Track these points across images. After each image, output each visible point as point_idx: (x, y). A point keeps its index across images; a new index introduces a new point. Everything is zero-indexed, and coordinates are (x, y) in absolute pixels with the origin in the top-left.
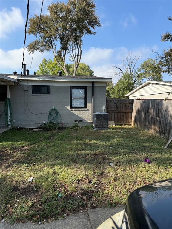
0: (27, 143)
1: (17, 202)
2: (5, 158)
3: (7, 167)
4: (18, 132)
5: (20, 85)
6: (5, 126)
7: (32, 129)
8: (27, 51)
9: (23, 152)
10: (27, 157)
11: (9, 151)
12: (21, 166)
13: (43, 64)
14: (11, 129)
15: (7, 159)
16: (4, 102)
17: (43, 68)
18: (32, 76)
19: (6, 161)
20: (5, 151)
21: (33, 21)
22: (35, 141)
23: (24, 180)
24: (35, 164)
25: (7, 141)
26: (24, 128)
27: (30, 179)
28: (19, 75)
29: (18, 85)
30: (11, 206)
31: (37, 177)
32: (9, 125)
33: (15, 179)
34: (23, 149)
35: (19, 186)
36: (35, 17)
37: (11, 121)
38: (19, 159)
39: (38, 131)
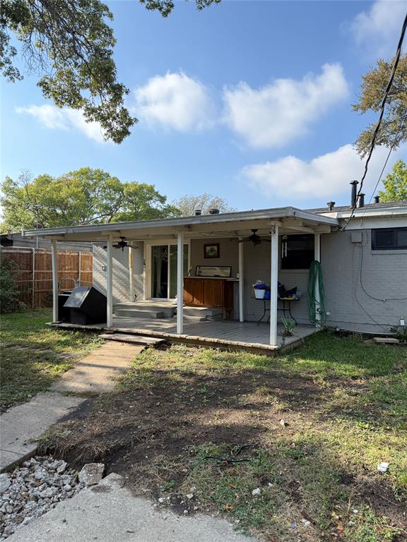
0: (363, 370)
1: (353, 513)
2: (315, 396)
3: (323, 419)
4: (339, 341)
5: (344, 231)
6: (308, 322)
7: (371, 336)
8: (358, 151)
9: (354, 391)
10: (366, 405)
11: (321, 382)
12: (354, 424)
13: (396, 174)
14: (321, 331)
15: (320, 399)
16: (308, 271)
17: (395, 185)
18: (371, 207)
19: (317, 404)
20: (314, 381)
21: (373, 79)
22: (383, 369)
23: (366, 462)
24: (390, 430)
25: (316, 359)
26: (352, 333)
27: (383, 467)
28: (341, 209)
29: (338, 230)
30: (340, 519)
31: (398, 467)
32: (316, 321)
33: (343, 453)
34: (354, 382)
35: (356, 475)
36: (377, 67)
37: (321, 314)
38: (348, 408)
39: (386, 343)
